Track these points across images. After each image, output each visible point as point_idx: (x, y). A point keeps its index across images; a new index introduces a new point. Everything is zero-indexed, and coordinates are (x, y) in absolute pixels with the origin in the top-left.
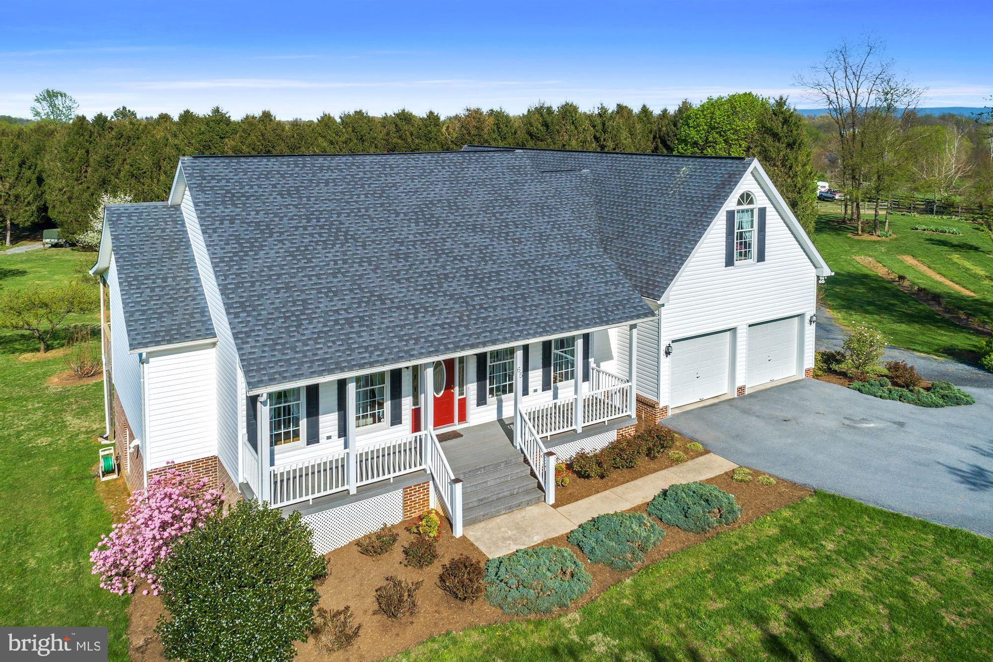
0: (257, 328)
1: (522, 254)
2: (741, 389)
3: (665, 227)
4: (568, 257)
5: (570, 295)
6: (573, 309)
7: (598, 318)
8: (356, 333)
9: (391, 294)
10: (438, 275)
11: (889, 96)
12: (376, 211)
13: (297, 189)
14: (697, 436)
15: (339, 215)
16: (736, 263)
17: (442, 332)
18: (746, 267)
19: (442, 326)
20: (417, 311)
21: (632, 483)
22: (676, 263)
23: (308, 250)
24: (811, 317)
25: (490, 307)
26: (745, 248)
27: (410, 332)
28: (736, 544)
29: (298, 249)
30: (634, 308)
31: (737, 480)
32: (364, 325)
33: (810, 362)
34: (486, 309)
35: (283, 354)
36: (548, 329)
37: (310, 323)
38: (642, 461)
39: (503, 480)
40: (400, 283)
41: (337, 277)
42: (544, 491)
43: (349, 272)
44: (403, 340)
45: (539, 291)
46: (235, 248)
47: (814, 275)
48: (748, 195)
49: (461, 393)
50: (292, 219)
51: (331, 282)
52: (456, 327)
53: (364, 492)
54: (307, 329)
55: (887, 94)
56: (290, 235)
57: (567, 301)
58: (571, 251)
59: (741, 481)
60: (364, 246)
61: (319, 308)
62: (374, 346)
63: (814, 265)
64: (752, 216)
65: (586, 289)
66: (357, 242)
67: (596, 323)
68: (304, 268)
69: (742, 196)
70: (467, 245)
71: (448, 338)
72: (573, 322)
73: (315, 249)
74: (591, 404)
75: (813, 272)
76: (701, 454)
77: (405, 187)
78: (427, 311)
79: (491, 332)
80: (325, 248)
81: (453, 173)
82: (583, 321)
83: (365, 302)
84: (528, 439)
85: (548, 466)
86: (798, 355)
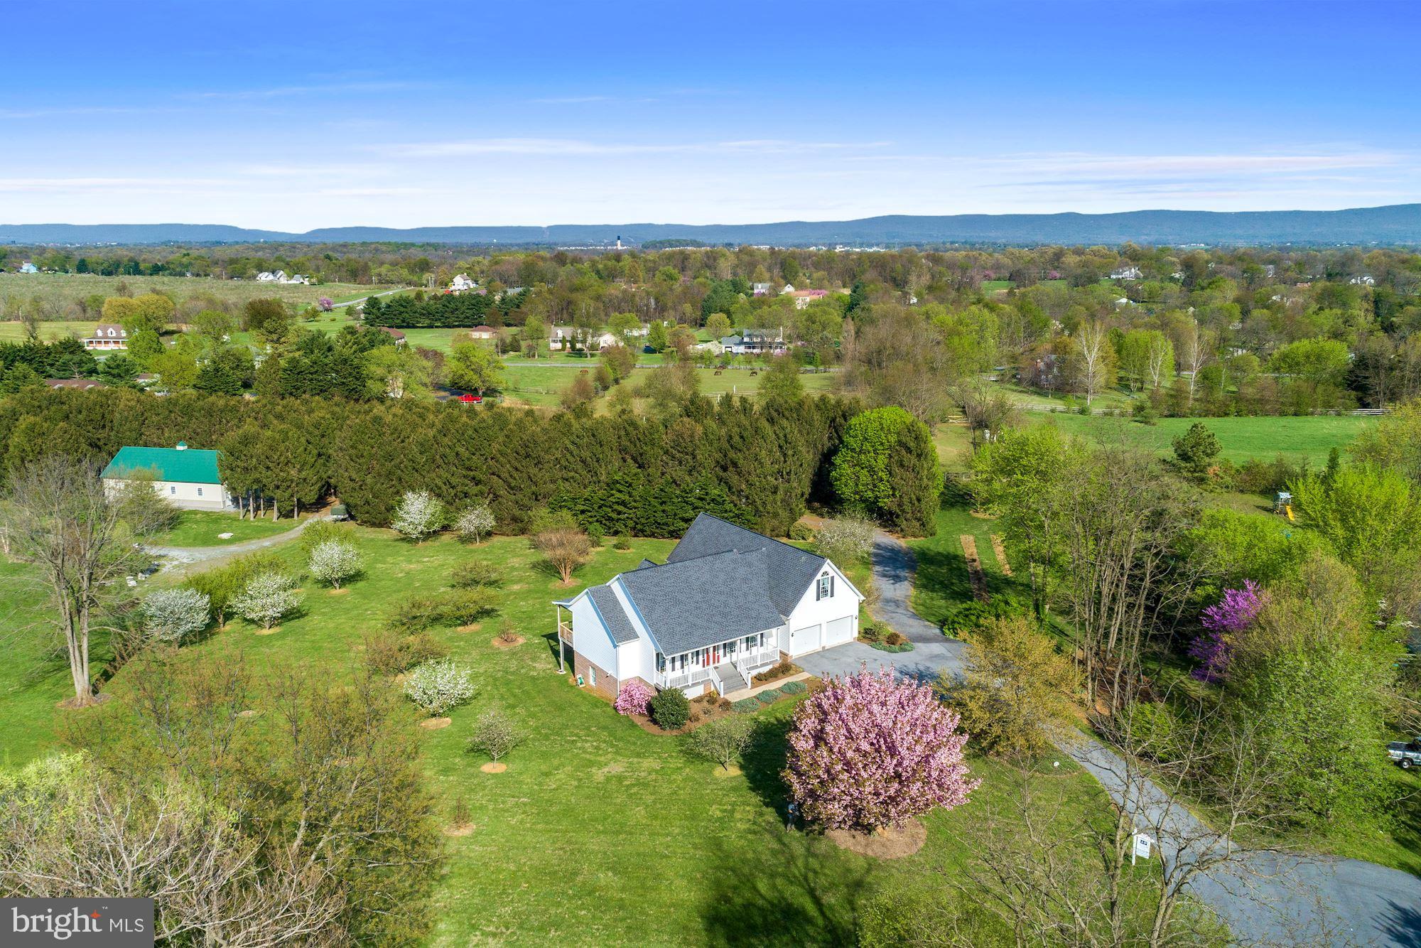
1: (739, 603)
2: (824, 647)
4: (756, 602)
5: (756, 619)
6: (758, 626)
9: (697, 623)
10: (711, 615)
12: (687, 590)
13: (659, 583)
14: (802, 665)
15: (675, 593)
16: (821, 599)
18: (826, 601)
19: (715, 634)
21: (776, 682)
23: (669, 609)
24: (856, 616)
26: (825, 593)
27: (706, 636)
29: (666, 609)
32: (691, 635)
33: (856, 635)
34: (728, 626)
36: (749, 633)
38: (780, 674)
39: (734, 681)
40: (700, 619)
41: (680, 618)
42: (747, 684)
43: (683, 616)
44: (704, 639)
45: (745, 618)
48: (826, 573)
50: (661, 597)
52: (719, 634)
53: (694, 685)
56: (662, 603)
58: (757, 599)
61: (677, 630)
63: (856, 595)
64: (828, 580)
65: (763, 616)
66: (683, 604)
67: (766, 629)
68: (669, 616)
69: (823, 573)
71: (717, 638)
72: (757, 630)
74: (763, 656)
75: (856, 599)
76: (801, 672)
77: (694, 577)
79: (729, 635)
80: (674, 608)
81: (710, 567)
82: (761, 629)
83: (691, 627)
84: (742, 669)
85: (748, 677)
86: (851, 632)
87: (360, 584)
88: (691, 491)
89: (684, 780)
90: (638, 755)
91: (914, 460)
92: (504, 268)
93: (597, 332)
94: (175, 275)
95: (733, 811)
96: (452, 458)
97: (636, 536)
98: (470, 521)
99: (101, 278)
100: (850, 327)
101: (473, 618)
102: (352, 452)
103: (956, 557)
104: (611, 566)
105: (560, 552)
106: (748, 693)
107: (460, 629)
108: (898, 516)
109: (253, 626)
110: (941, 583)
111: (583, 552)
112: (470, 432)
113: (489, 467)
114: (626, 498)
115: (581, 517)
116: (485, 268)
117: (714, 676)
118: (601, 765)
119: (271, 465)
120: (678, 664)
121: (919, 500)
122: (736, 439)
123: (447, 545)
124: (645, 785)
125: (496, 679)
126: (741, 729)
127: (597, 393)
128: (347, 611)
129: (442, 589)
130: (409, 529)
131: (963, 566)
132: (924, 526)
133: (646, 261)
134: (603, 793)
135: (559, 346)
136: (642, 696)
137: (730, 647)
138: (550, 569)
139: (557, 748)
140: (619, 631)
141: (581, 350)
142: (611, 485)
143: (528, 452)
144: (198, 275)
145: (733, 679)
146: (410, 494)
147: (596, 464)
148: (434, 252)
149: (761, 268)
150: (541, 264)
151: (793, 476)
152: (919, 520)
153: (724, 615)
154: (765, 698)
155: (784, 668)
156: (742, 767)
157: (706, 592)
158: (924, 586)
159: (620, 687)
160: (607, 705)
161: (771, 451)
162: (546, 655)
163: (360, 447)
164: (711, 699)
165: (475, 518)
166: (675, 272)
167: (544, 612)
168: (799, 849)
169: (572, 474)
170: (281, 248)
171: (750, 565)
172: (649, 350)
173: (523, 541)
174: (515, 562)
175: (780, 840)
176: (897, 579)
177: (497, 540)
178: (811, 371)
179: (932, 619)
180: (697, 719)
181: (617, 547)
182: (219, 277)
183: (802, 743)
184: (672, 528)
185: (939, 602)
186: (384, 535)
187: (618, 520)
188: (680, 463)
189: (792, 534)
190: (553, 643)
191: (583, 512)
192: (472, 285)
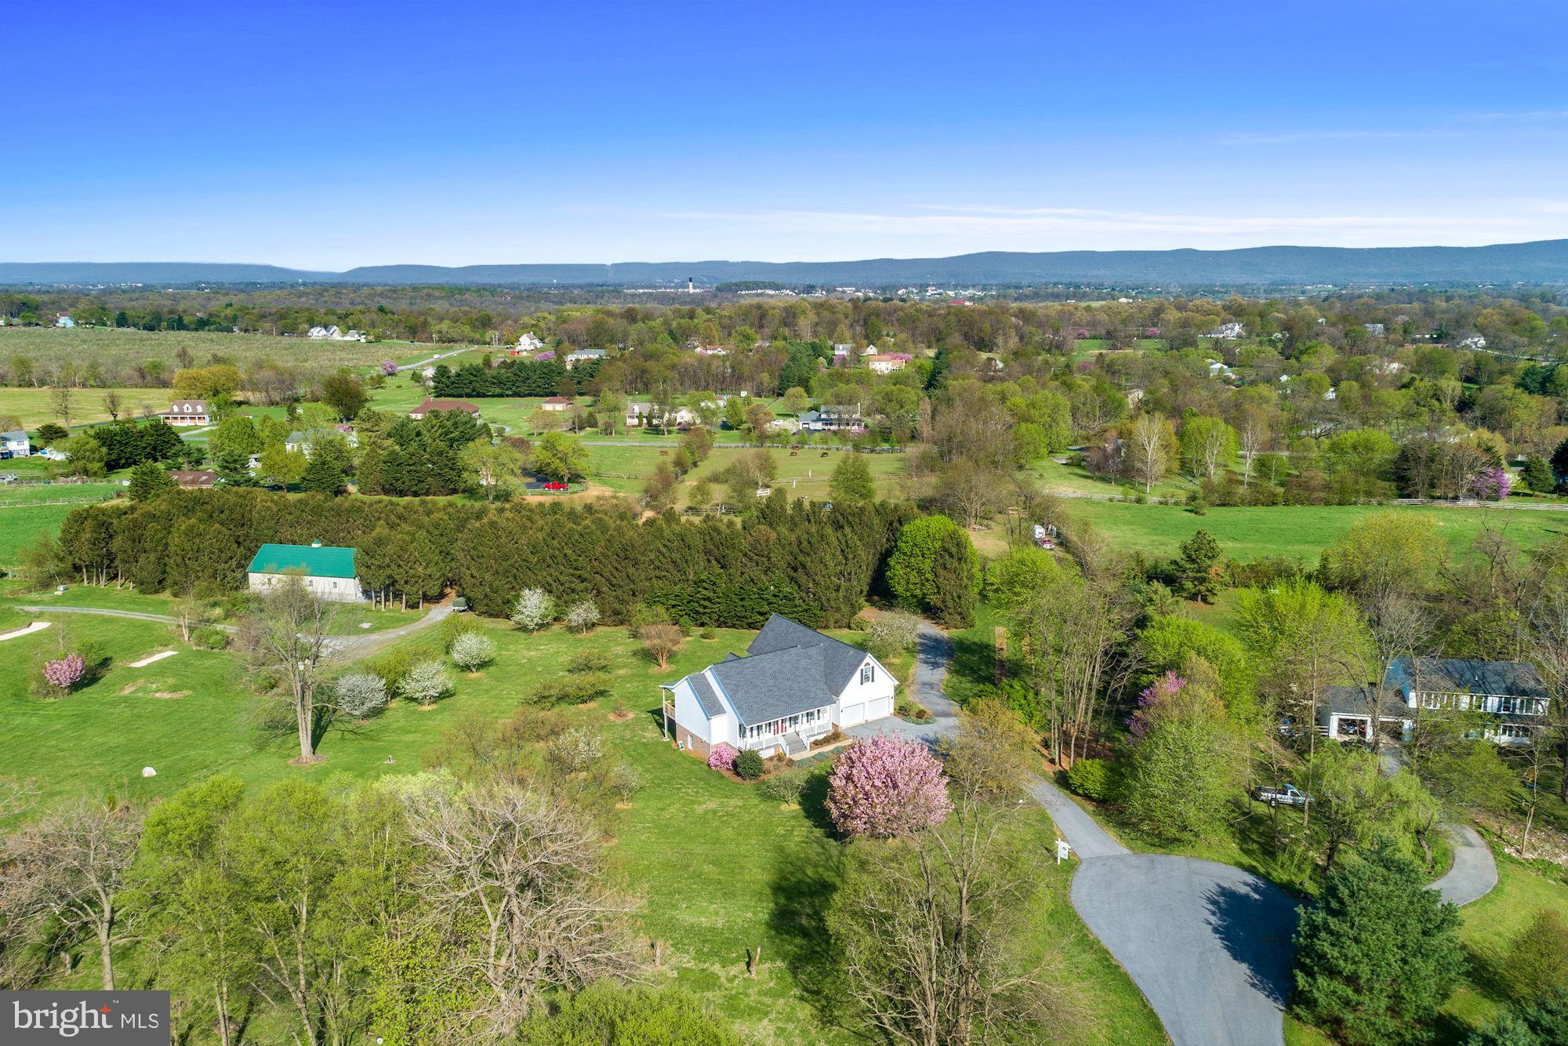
2: (866, 721)
4: (814, 687)
5: (814, 699)
6: (816, 702)
7: (822, 704)
16: (864, 683)
18: (868, 685)
21: (830, 746)
24: (892, 697)
26: (868, 679)
30: (832, 699)
33: (892, 711)
36: (808, 708)
38: (833, 740)
45: (805, 699)
53: (767, 748)
63: (892, 681)
65: (819, 697)
72: (815, 706)
75: (892, 684)
79: (793, 710)
82: (818, 705)
84: (803, 736)
85: (807, 742)
86: (888, 709)
87: (492, 669)
88: (766, 589)
89: (760, 812)
90: (727, 797)
91: (956, 564)
92: (573, 327)
93: (674, 409)
94: (222, 331)
95: (792, 831)
96: (560, 559)
97: (719, 626)
98: (578, 615)
99: (145, 334)
100: (926, 406)
101: (591, 698)
102: (473, 552)
103: (987, 646)
104: (700, 654)
105: (657, 641)
106: (808, 754)
107: (581, 706)
108: (942, 611)
109: (414, 703)
110: (971, 669)
111: (676, 642)
112: (577, 537)
113: (593, 567)
114: (711, 594)
115: (673, 610)
116: (551, 325)
117: (782, 741)
118: (700, 804)
119: (401, 563)
120: (755, 732)
121: (959, 597)
122: (805, 544)
123: (558, 634)
124: (733, 816)
125: (616, 745)
126: (800, 778)
127: (677, 478)
128: (487, 691)
129: (561, 674)
130: (527, 621)
131: (992, 654)
132: (965, 620)
133: (721, 317)
134: (703, 819)
135: (636, 421)
136: (729, 756)
137: (794, 720)
138: (649, 656)
139: (668, 793)
140: (711, 708)
141: (657, 426)
142: (698, 583)
143: (626, 555)
144: (246, 331)
145: (796, 744)
146: (527, 591)
147: (685, 565)
148: (490, 298)
149: (843, 328)
150: (611, 321)
151: (853, 577)
152: (960, 614)
153: (790, 696)
154: (819, 758)
155: (836, 736)
156: (800, 804)
157: (776, 678)
158: (957, 672)
159: (712, 750)
160: (702, 763)
161: (834, 555)
162: (653, 727)
163: (481, 548)
164: (780, 758)
165: (583, 611)
166: (751, 331)
167: (647, 692)
168: (835, 852)
169: (665, 573)
170: (326, 294)
171: (810, 657)
172: (725, 426)
173: (622, 631)
174: (619, 650)
175: (823, 847)
176: (936, 665)
177: (599, 629)
178: (887, 451)
179: (957, 699)
180: (769, 772)
181: (703, 636)
182: (269, 333)
183: (837, 782)
184: (750, 621)
185: (966, 685)
186: (502, 624)
187: (704, 613)
188: (757, 564)
189: (852, 625)
190: (657, 718)
191: (674, 606)
192: (539, 345)
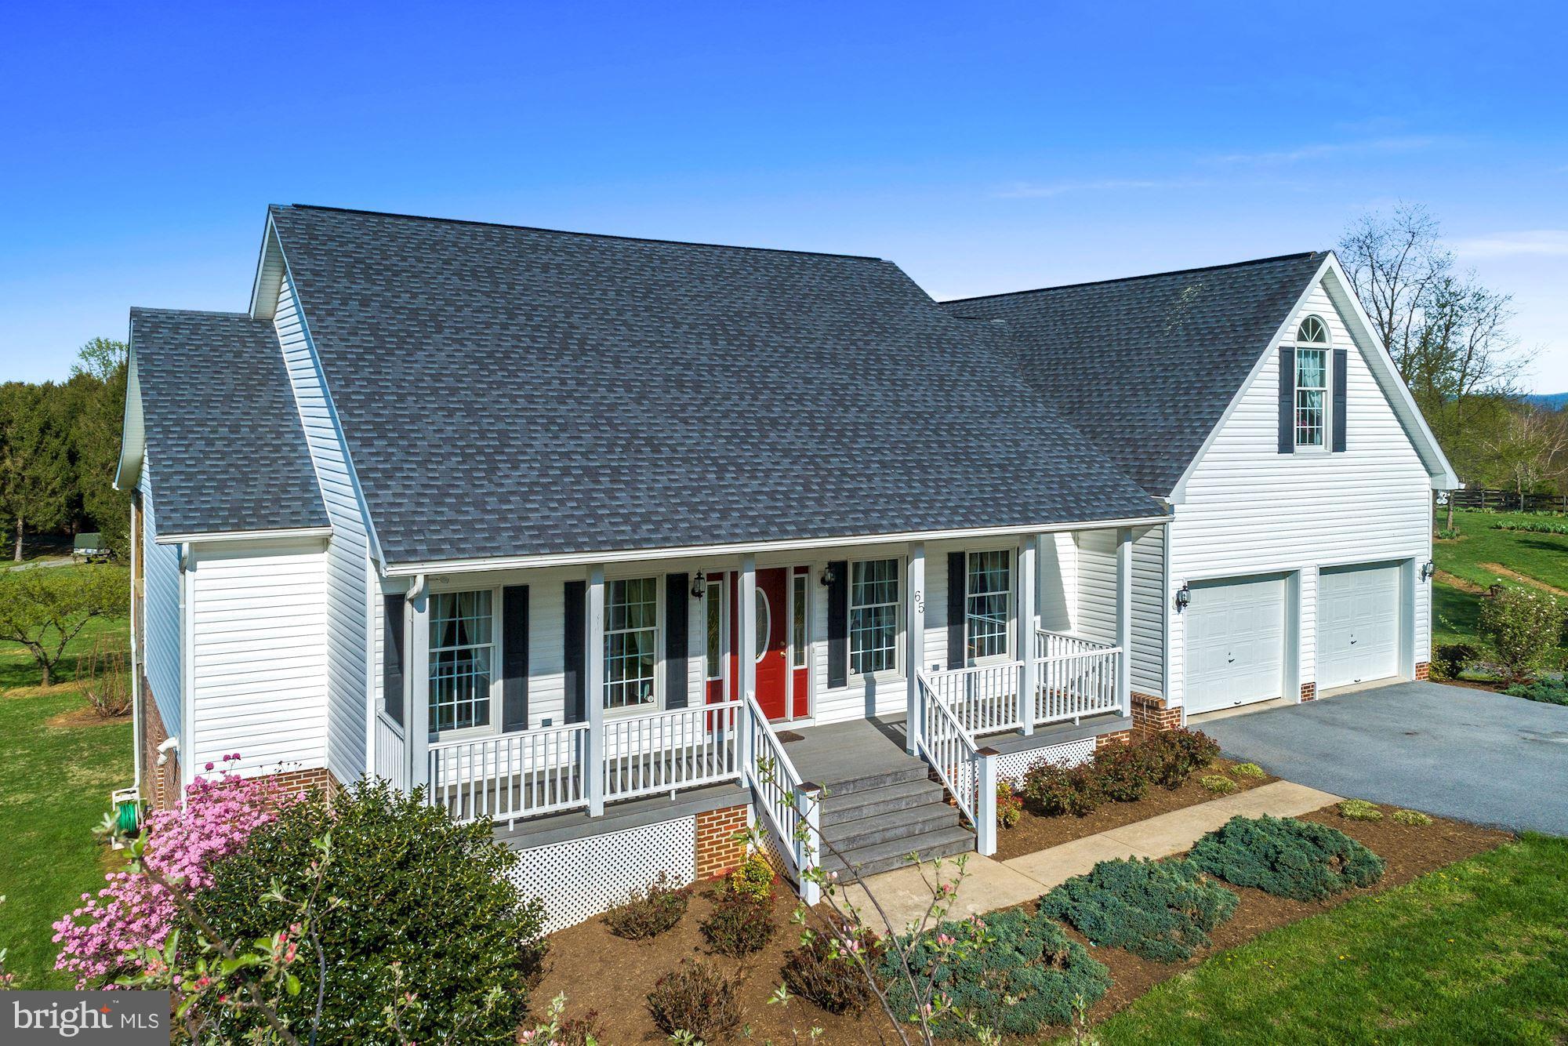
0: (406, 466)
1: (911, 403)
2: (1309, 689)
3: (1164, 382)
4: (994, 415)
5: (1006, 471)
6: (1014, 491)
7: (1063, 509)
8: (604, 491)
9: (671, 438)
10: (758, 420)
11: (1447, 310)
12: (638, 316)
13: (490, 272)
14: (1247, 755)
15: (568, 315)
16: (1297, 448)
17: (772, 504)
19: (772, 495)
20: (721, 471)
21: (1144, 823)
22: (1194, 433)
23: (510, 358)
24: (1425, 568)
25: (860, 475)
26: (1311, 423)
27: (711, 499)
28: (1394, 917)
29: (490, 355)
30: (1128, 500)
31: (1352, 818)
32: (620, 481)
33: (1423, 652)
34: (853, 477)
35: (459, 512)
36: (973, 518)
37: (515, 468)
38: (1151, 792)
39: (891, 807)
40: (686, 423)
41: (565, 403)
42: (974, 831)
43: (588, 398)
44: (698, 511)
45: (948, 459)
46: (370, 342)
47: (1428, 488)
48: (1316, 325)
49: (799, 659)
50: (480, 312)
51: (555, 410)
52: (800, 500)
53: (619, 814)
54: (507, 476)
55: (1444, 306)
56: (477, 334)
57: (1003, 478)
58: (999, 407)
59: (1362, 818)
60: (617, 363)
61: (531, 446)
62: (641, 515)
63: (1428, 470)
64: (1322, 365)
65: (1035, 464)
66: (604, 356)
67: (1061, 517)
68: (501, 384)
69: (1305, 323)
70: (808, 381)
71: (784, 515)
72: (1019, 512)
73: (522, 358)
75: (1426, 483)
76: (1264, 783)
77: (689, 288)
78: (740, 469)
79: (866, 512)
80: (544, 359)
81: (774, 278)
82: (1036, 511)
83: (621, 446)
85: (979, 791)
86: (1403, 635)
